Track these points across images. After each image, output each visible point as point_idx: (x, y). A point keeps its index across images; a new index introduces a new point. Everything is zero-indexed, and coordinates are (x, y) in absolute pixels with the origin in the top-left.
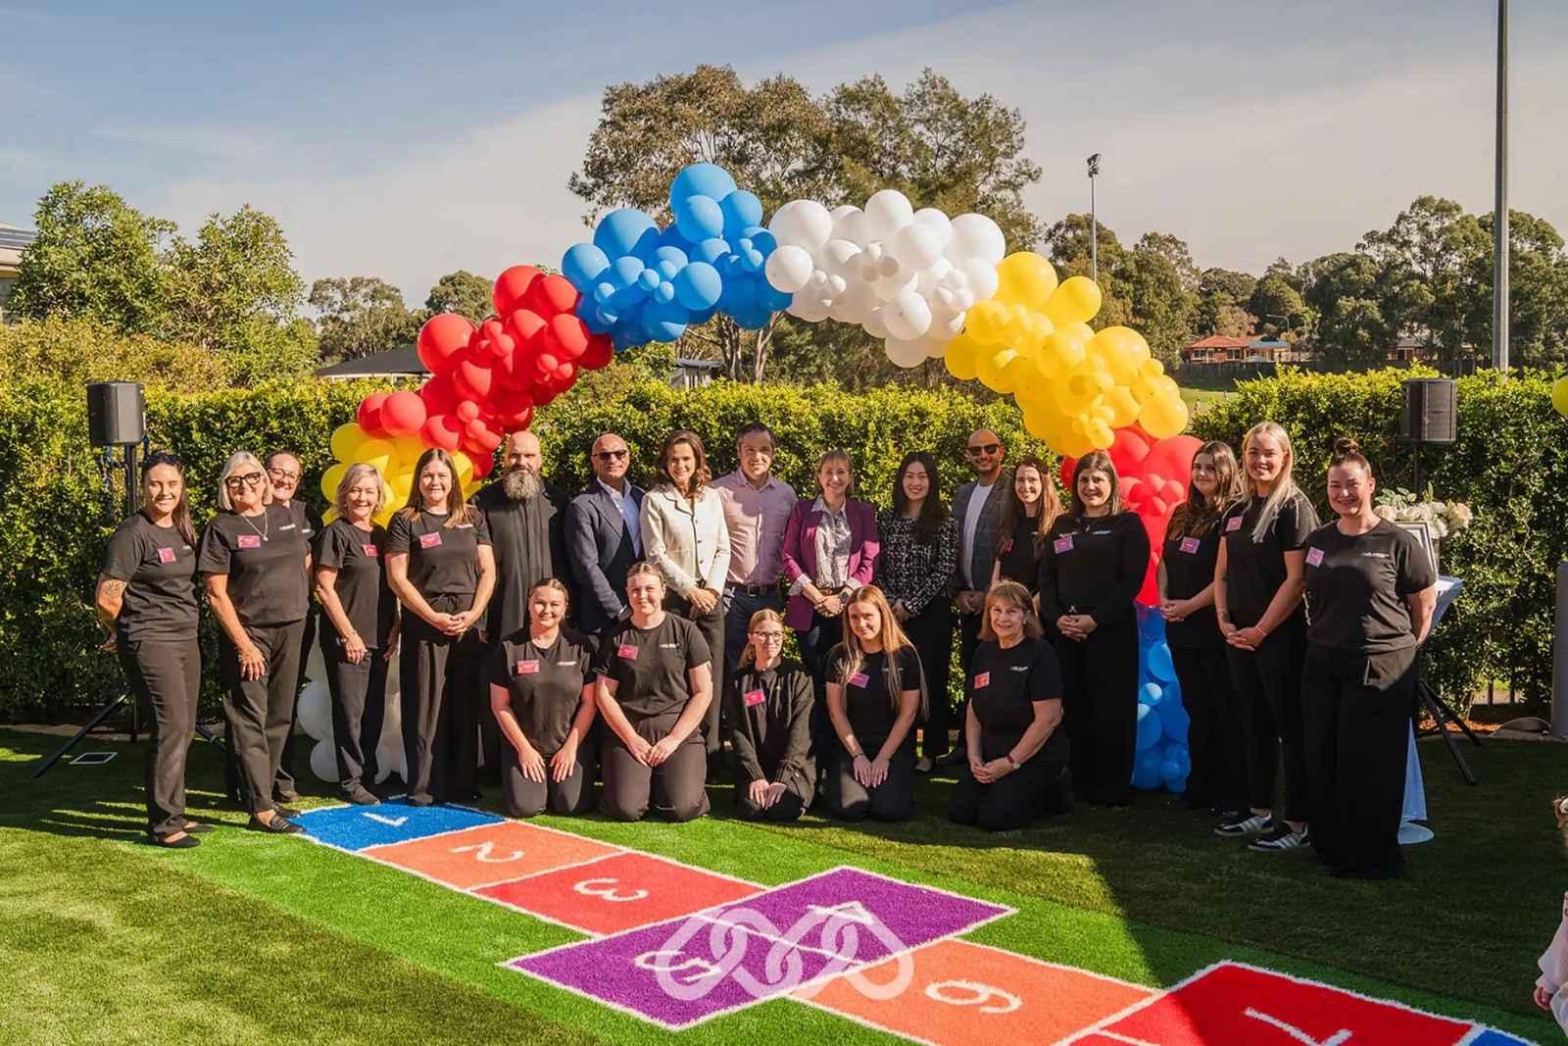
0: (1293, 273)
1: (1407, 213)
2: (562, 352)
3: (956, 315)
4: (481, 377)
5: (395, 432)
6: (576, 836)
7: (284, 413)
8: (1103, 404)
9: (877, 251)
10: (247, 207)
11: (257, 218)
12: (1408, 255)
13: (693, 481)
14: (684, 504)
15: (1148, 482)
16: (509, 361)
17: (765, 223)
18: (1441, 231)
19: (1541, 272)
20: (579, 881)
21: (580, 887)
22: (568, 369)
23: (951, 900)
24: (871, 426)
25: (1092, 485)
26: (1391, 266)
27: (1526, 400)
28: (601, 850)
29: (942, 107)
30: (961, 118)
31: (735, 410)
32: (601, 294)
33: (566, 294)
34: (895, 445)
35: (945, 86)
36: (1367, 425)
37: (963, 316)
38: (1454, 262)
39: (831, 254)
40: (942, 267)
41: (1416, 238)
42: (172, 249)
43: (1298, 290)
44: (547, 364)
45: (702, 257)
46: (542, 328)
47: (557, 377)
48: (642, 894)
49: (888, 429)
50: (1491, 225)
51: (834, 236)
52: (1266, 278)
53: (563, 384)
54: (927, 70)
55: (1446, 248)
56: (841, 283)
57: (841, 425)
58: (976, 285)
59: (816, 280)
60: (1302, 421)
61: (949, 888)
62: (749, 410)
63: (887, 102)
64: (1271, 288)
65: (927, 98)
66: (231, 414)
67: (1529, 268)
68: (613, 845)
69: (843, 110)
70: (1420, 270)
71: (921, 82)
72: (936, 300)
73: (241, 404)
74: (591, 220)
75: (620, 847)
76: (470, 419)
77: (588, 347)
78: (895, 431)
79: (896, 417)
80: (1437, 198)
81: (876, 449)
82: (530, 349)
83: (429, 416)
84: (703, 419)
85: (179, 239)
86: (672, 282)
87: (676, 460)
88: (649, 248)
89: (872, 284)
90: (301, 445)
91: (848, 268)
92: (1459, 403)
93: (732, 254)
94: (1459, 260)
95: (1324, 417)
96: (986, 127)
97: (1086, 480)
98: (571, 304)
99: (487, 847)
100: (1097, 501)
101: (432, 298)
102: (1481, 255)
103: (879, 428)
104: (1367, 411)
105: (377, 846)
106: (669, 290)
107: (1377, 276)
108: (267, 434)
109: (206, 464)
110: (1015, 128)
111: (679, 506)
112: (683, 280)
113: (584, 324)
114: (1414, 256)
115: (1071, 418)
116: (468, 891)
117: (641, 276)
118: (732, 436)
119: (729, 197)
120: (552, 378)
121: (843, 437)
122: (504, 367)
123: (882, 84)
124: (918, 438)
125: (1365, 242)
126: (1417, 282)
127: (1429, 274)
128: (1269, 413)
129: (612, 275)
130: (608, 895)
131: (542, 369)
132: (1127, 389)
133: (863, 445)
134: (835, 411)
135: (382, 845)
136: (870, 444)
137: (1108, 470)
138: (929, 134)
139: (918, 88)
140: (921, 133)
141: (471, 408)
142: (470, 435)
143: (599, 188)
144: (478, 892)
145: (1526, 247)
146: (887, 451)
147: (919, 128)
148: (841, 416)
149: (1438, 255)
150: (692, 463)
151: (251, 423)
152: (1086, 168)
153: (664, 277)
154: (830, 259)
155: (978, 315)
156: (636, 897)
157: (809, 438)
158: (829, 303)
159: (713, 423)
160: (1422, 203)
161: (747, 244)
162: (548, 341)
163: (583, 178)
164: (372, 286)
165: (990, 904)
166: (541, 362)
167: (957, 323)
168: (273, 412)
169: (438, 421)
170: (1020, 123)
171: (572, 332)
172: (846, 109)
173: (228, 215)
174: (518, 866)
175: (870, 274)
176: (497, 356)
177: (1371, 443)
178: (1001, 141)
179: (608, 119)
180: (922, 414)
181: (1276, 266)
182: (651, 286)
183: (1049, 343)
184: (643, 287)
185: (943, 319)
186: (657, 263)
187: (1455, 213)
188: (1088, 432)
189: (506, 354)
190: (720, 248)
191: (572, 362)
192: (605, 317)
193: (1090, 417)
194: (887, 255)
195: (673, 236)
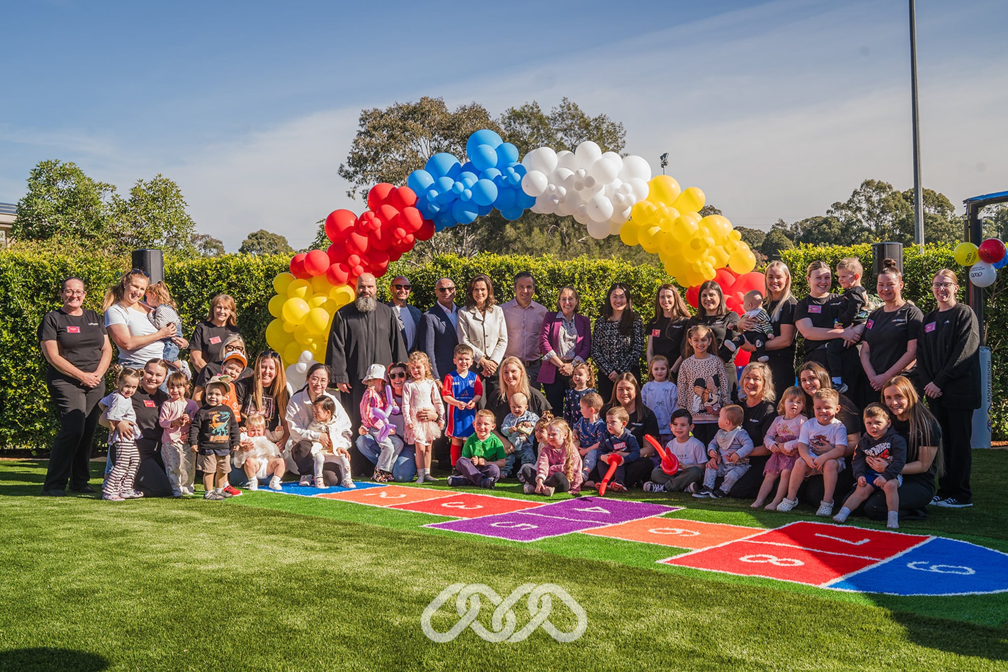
0: (788, 229)
1: (859, 190)
2: (409, 228)
3: (626, 209)
4: (363, 241)
5: (312, 272)
7: (239, 271)
8: (709, 255)
9: (583, 173)
10: (160, 176)
11: (165, 182)
12: (860, 217)
13: (487, 301)
14: (479, 315)
15: (737, 296)
16: (379, 232)
17: (520, 160)
18: (880, 201)
19: (943, 227)
20: (443, 503)
21: (445, 505)
22: (411, 237)
24: (577, 276)
25: (709, 298)
26: (849, 223)
27: (940, 258)
29: (574, 122)
30: (586, 129)
31: (500, 267)
32: (431, 196)
33: (411, 197)
34: (590, 287)
35: (576, 109)
37: (630, 209)
38: (888, 220)
39: (558, 176)
40: (617, 183)
41: (864, 206)
42: (112, 202)
43: (792, 239)
44: (400, 233)
45: (486, 176)
46: (397, 215)
47: (405, 241)
49: (585, 278)
50: (911, 197)
51: (560, 165)
52: (772, 232)
53: (409, 246)
54: (565, 99)
55: (883, 211)
56: (564, 190)
57: (559, 275)
58: (637, 192)
59: (550, 189)
62: (507, 266)
63: (541, 119)
64: (775, 237)
65: (565, 116)
66: (207, 271)
67: (935, 223)
69: (513, 123)
70: (868, 226)
71: (561, 106)
72: (616, 199)
73: (214, 266)
74: (352, 193)
76: (356, 265)
77: (423, 224)
78: (589, 279)
79: (590, 271)
80: (877, 181)
82: (390, 226)
83: (332, 263)
85: (116, 195)
86: (471, 189)
87: (477, 290)
88: (457, 173)
89: (580, 192)
90: (248, 289)
91: (567, 182)
92: (904, 260)
93: (503, 175)
94: (891, 219)
96: (602, 134)
97: (705, 296)
98: (413, 203)
99: (384, 494)
100: (712, 307)
101: (243, 247)
102: (904, 216)
103: (581, 277)
106: (469, 193)
107: (841, 230)
108: (228, 283)
109: (193, 301)
110: (619, 135)
111: (477, 316)
112: (477, 188)
113: (421, 212)
114: (864, 217)
115: (692, 264)
117: (454, 186)
118: (498, 281)
119: (500, 146)
120: (402, 242)
121: (560, 282)
122: (375, 236)
123: (537, 107)
124: (602, 284)
125: (833, 209)
126: (866, 233)
127: (873, 228)
128: (799, 266)
129: (437, 186)
131: (397, 237)
132: (722, 247)
134: (556, 267)
137: (718, 290)
138: (566, 138)
139: (559, 110)
140: (562, 138)
141: (356, 258)
143: (357, 174)
145: (932, 211)
147: (560, 135)
148: (559, 270)
149: (878, 216)
150: (486, 292)
151: (219, 277)
152: (660, 162)
153: (466, 187)
154: (558, 178)
155: (639, 209)
157: (542, 283)
158: (557, 201)
160: (868, 184)
161: (512, 170)
162: (400, 221)
163: (347, 167)
164: (204, 240)
165: (671, 506)
166: (396, 232)
167: (628, 212)
168: (232, 270)
169: (337, 266)
170: (623, 132)
171: (415, 216)
172: (515, 123)
173: (148, 179)
175: (579, 187)
176: (371, 230)
178: (610, 143)
179: (363, 130)
180: (604, 269)
181: (777, 225)
182: (459, 191)
183: (678, 222)
184: (455, 192)
185: (620, 209)
186: (461, 180)
187: (888, 190)
188: (702, 271)
189: (377, 228)
190: (496, 172)
191: (413, 234)
192: (433, 208)
193: (702, 262)
194: (589, 175)
195: (469, 167)
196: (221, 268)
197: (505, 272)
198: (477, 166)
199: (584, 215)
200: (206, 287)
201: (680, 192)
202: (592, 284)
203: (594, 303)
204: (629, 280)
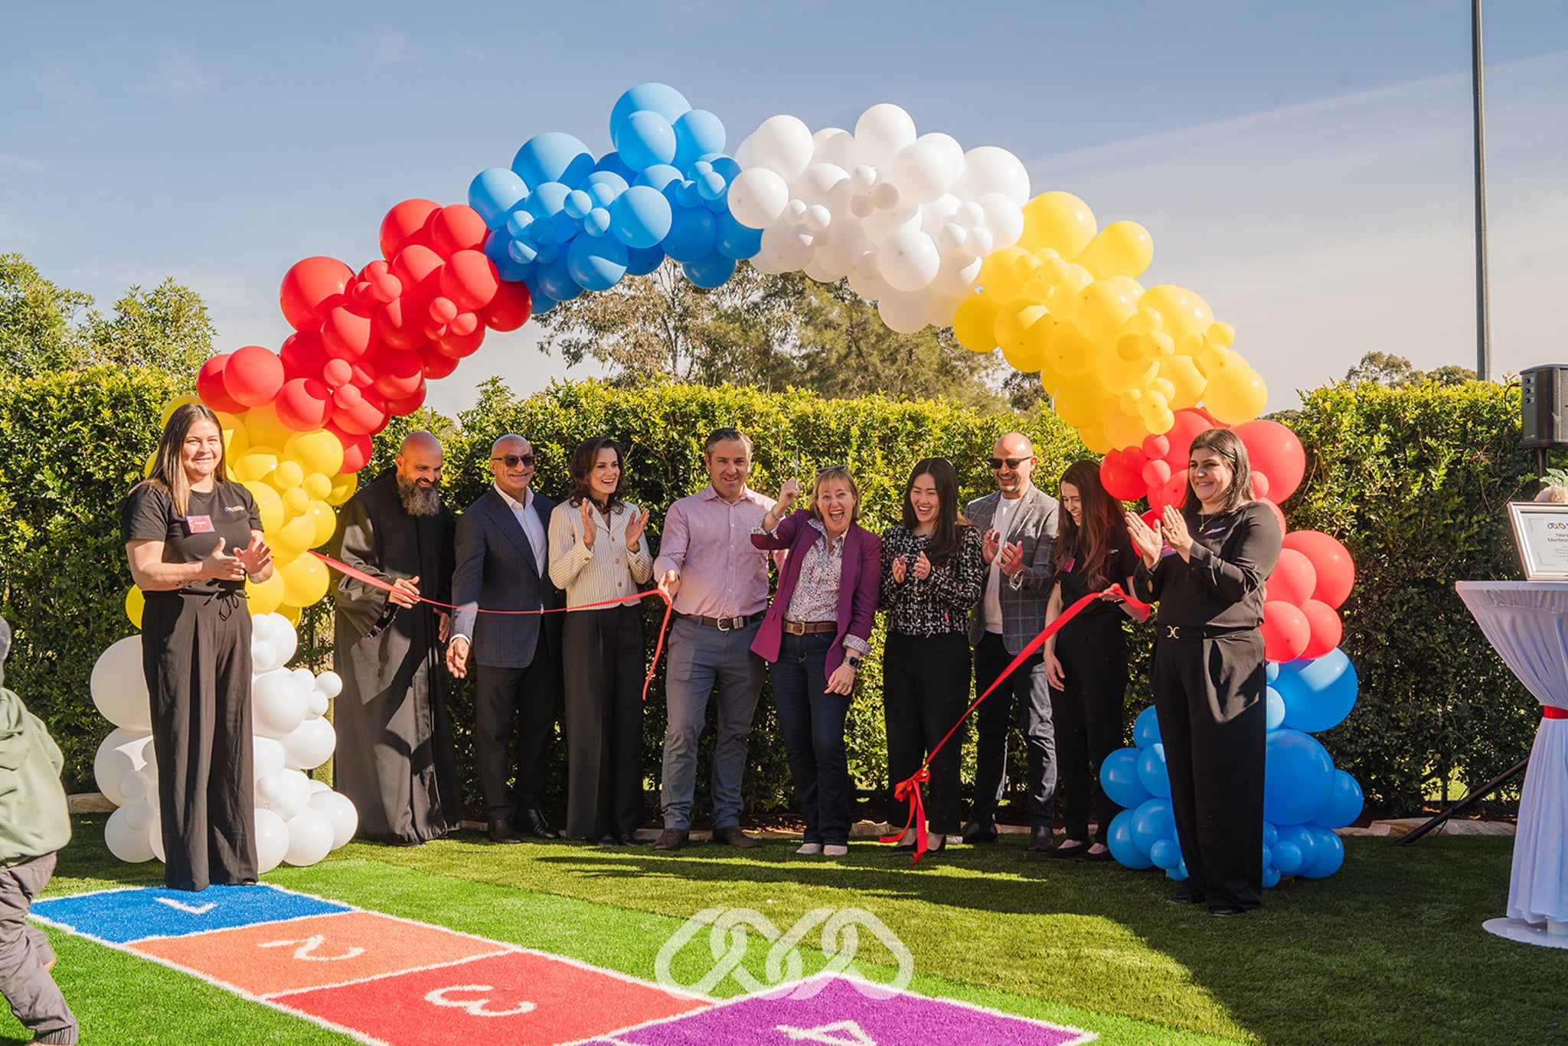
1: (1358, 369)
2: (465, 298)
3: (968, 262)
4: (358, 328)
5: (243, 399)
6: (446, 930)
7: (119, 401)
8: (1158, 377)
9: (871, 174)
11: (180, 292)
16: (395, 309)
20: (435, 987)
21: (435, 997)
22: (470, 320)
23: (992, 1020)
24: (855, 431)
28: (477, 947)
32: (517, 224)
33: (474, 227)
36: (1465, 440)
37: (978, 263)
39: (814, 181)
40: (951, 204)
42: (86, 324)
44: (441, 308)
45: (646, 181)
46: (439, 268)
47: (455, 329)
48: (527, 1007)
49: (875, 436)
51: (817, 158)
53: (465, 341)
56: (824, 214)
57: (817, 428)
58: (997, 224)
59: (793, 211)
60: (1387, 433)
61: (984, 1003)
62: (703, 406)
66: (51, 400)
68: (495, 942)
72: (946, 238)
75: (505, 945)
76: (341, 382)
77: (498, 290)
78: (883, 439)
79: (885, 421)
80: (1386, 354)
81: (860, 459)
82: (422, 292)
83: (288, 378)
84: (645, 415)
85: (95, 313)
86: (608, 209)
88: (580, 174)
89: (862, 220)
90: (139, 441)
91: (833, 195)
93: (685, 179)
95: (1412, 427)
98: (478, 239)
99: (314, 942)
103: (864, 435)
104: (1465, 423)
105: (156, 937)
106: (604, 218)
109: (18, 463)
112: (623, 208)
113: (493, 262)
115: (1118, 396)
116: (262, 999)
117: (568, 198)
118: (681, 437)
119: (684, 117)
120: (450, 332)
121: (819, 443)
122: (388, 317)
129: (533, 203)
130: (474, 1008)
131: (437, 319)
132: (1189, 358)
133: (844, 455)
135: (164, 937)
136: (852, 454)
141: (343, 368)
142: (341, 406)
144: (278, 1000)
146: (874, 463)
148: (817, 417)
151: (77, 414)
153: (597, 202)
154: (813, 185)
155: (999, 265)
156: (516, 1012)
158: (808, 239)
159: (657, 421)
160: (1372, 358)
161: (706, 168)
162: (445, 282)
165: (1053, 1026)
166: (435, 307)
167: (974, 270)
168: (105, 399)
169: (299, 384)
171: (478, 273)
174: (349, 968)
175: (861, 208)
176: (379, 302)
177: (1470, 462)
180: (917, 420)
182: (580, 212)
183: (1090, 296)
184: (571, 213)
185: (954, 263)
186: (588, 187)
187: (1404, 368)
188: (1142, 410)
189: (391, 299)
190: (669, 174)
191: (477, 312)
192: (519, 251)
193: (1143, 391)
194: (886, 181)
195: (611, 163)
196: (83, 394)
197: (697, 417)
198: (630, 160)
199: (870, 273)
200: (48, 433)
201: (1095, 231)
202: (891, 450)
203: (893, 492)
204: (971, 446)
